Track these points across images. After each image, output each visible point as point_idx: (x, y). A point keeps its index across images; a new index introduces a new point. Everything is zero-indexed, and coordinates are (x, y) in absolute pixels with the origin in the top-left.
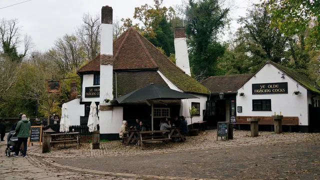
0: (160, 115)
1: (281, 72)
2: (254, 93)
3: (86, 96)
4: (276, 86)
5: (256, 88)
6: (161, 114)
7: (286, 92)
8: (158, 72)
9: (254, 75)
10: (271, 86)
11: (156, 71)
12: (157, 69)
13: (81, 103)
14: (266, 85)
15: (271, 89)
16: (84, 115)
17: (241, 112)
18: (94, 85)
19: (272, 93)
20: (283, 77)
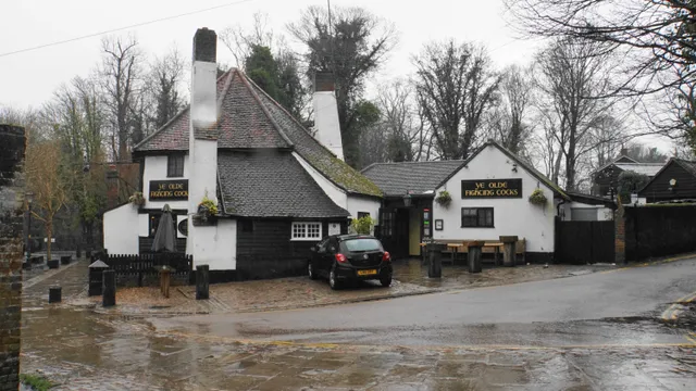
0: (304, 236)
1: (511, 161)
2: (464, 196)
3: (152, 199)
4: (503, 185)
5: (468, 187)
6: (306, 233)
7: (519, 195)
8: (295, 154)
9: (464, 165)
10: (494, 185)
11: (290, 153)
12: (292, 148)
13: (142, 210)
14: (487, 182)
15: (495, 189)
16: (147, 235)
17: (442, 229)
18: (169, 176)
19: (495, 196)
20: (515, 170)
